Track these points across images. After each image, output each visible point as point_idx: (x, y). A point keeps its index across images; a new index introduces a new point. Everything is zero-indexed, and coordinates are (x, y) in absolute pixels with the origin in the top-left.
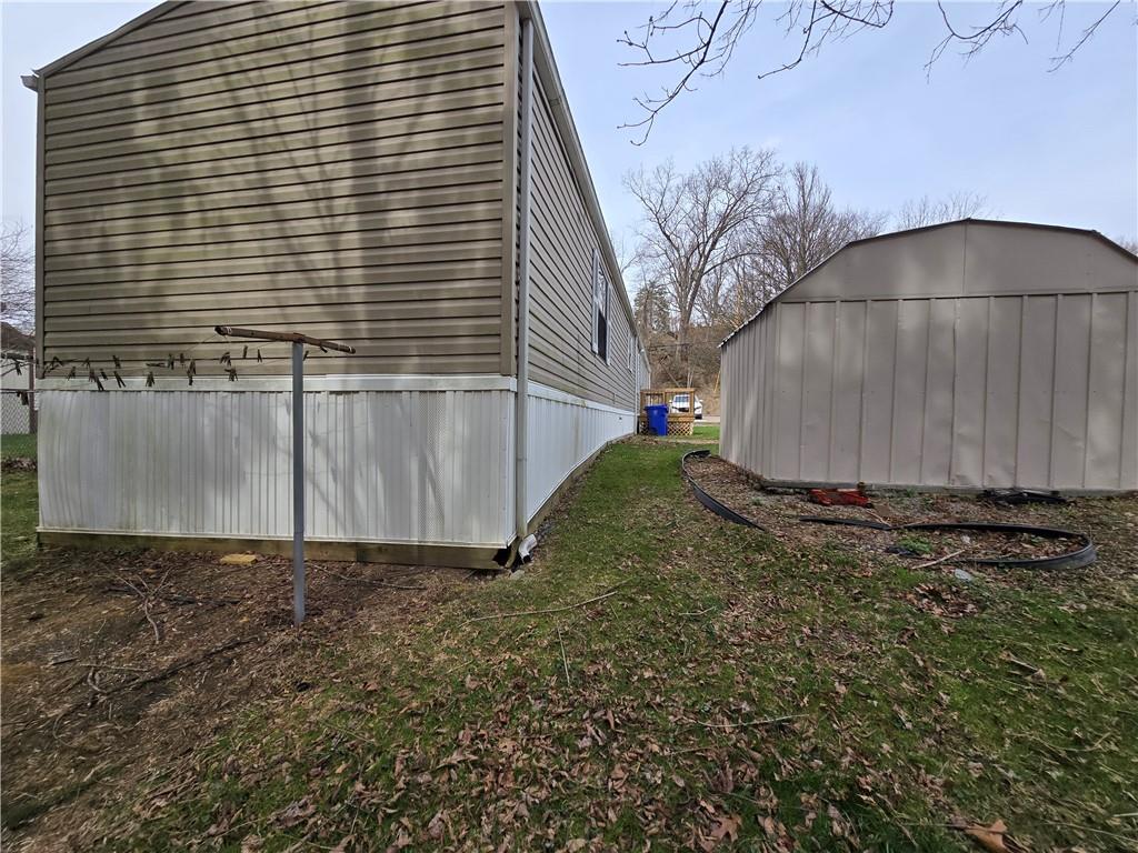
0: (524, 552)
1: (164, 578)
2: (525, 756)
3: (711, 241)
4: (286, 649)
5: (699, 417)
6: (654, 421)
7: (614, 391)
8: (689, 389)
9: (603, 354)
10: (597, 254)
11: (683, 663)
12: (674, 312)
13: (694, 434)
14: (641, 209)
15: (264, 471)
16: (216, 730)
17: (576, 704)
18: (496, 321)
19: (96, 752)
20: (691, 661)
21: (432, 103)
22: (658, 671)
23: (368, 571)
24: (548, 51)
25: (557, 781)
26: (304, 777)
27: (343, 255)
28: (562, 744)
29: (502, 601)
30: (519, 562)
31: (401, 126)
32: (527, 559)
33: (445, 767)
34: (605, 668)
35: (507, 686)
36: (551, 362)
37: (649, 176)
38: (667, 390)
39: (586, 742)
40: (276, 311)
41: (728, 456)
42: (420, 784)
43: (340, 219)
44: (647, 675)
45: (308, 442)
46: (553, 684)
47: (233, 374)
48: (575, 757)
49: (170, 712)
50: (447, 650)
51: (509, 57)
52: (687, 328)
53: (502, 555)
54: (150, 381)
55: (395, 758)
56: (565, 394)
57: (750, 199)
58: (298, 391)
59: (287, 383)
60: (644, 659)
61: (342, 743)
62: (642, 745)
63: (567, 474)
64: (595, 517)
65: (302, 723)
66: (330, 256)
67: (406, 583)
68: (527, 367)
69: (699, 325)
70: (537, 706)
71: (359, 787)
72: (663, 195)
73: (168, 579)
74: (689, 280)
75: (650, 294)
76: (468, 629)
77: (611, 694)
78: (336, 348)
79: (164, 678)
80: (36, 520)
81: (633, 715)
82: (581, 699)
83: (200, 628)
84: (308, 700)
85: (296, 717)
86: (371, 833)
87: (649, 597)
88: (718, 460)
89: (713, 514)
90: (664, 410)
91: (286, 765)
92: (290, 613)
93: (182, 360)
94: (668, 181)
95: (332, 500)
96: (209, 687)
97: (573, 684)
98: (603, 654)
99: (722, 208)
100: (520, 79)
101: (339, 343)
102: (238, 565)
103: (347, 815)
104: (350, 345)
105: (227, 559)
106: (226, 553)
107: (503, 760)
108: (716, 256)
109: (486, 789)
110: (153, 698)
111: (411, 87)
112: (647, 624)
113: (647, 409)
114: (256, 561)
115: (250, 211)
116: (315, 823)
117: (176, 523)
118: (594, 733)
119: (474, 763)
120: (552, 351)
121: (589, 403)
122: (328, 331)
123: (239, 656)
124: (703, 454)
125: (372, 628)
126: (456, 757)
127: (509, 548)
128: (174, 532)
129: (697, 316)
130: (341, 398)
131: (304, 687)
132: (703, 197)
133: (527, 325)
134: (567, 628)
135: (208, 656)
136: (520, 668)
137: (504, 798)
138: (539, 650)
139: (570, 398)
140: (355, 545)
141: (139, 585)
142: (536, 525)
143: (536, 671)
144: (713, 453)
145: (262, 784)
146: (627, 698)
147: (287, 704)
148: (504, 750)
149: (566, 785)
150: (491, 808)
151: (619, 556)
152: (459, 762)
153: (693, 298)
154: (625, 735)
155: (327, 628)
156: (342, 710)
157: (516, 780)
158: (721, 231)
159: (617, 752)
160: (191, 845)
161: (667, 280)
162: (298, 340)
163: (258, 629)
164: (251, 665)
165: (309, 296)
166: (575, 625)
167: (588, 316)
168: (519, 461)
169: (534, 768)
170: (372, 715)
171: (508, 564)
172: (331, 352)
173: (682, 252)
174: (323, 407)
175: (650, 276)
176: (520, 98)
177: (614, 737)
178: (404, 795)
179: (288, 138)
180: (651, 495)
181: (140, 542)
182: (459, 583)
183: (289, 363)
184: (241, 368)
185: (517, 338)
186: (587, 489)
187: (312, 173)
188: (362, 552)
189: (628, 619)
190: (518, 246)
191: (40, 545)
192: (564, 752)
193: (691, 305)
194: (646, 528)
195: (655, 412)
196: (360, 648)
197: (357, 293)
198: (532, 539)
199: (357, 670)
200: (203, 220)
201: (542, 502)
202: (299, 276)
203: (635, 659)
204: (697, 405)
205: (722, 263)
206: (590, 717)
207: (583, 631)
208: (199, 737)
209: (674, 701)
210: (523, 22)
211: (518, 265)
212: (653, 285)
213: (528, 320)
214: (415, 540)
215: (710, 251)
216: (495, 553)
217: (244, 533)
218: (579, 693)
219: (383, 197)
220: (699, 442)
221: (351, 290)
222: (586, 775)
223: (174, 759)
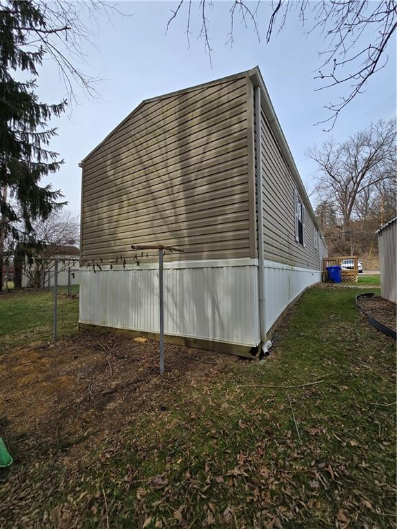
0: (266, 350)
1: (115, 345)
2: (276, 482)
3: (361, 174)
4: (157, 387)
5: (361, 272)
6: (332, 275)
7: (309, 261)
8: (352, 257)
9: (301, 242)
10: (296, 191)
11: (379, 441)
12: (339, 215)
13: (358, 281)
14: (316, 165)
15: (149, 303)
16: (130, 423)
17: (305, 454)
18: (247, 232)
19: (89, 422)
20: (385, 440)
21: (214, 137)
22: (361, 442)
23: (190, 351)
24: (267, 98)
25: (299, 508)
26: (164, 461)
27: (178, 209)
28: (299, 481)
29: (255, 376)
30: (262, 355)
31: (200, 150)
32: (267, 353)
33: (230, 476)
34: (322, 432)
35: (262, 431)
36: (274, 249)
37: (320, 148)
38: (338, 258)
39: (314, 484)
40: (153, 236)
41: (388, 297)
42: (218, 483)
43: (176, 195)
44: (353, 443)
45: (165, 291)
46: (289, 436)
47: (138, 263)
48: (309, 493)
49: (114, 410)
50: (228, 401)
51: (249, 107)
52: (349, 223)
53: (254, 351)
54: (112, 267)
55: (205, 461)
56: (283, 265)
57: (385, 148)
58: (161, 269)
59: (157, 265)
60: (350, 431)
61: (180, 445)
62: (358, 498)
63: (285, 306)
64: (304, 332)
65: (163, 429)
66: (173, 210)
67: (207, 360)
68: (263, 253)
69: (356, 221)
70: (281, 449)
71: (188, 475)
72: (329, 156)
73: (116, 346)
74: (347, 198)
75: (324, 206)
76: (238, 391)
77: (329, 452)
78: (175, 250)
79: (112, 392)
80: (78, 318)
81: (348, 473)
82: (308, 451)
83: (126, 371)
84: (165, 416)
85: (160, 425)
86: (194, 506)
87: (347, 388)
88: (380, 299)
89: (384, 335)
90: (338, 269)
91: (156, 451)
92: (158, 368)
93: (121, 258)
94: (331, 148)
95: (175, 317)
96: (127, 400)
97: (302, 439)
98: (320, 422)
99: (366, 156)
100: (255, 115)
101: (177, 248)
102: (139, 343)
103: (182, 491)
104: (181, 248)
105: (136, 339)
106: (136, 337)
107: (263, 481)
108: (365, 182)
109: (255, 500)
110: (109, 401)
111: (205, 132)
112: (348, 406)
113: (327, 269)
114: (146, 342)
115: (144, 197)
116: (168, 491)
117: (119, 323)
118: (321, 480)
119: (246, 478)
120: (275, 244)
121: (295, 268)
122: (172, 242)
123: (139, 387)
124: (369, 295)
125: (193, 382)
126: (236, 471)
127: (257, 347)
128: (119, 326)
129: (354, 216)
130: (178, 271)
131: (164, 409)
132: (354, 152)
133: (262, 232)
134: (294, 400)
135: (128, 385)
136: (269, 421)
137: (266, 509)
138: (279, 411)
139: (285, 266)
140: (185, 338)
141: (107, 348)
142: (270, 334)
143: (278, 425)
144: (377, 294)
145: (147, 458)
146: (341, 457)
147: (157, 416)
148: (263, 474)
149: (306, 513)
150: (258, 514)
151: (322, 357)
152: (238, 475)
153: (351, 207)
154: (342, 486)
155: (173, 379)
156: (180, 426)
157: (272, 498)
158: (367, 168)
159: (338, 498)
160: (118, 484)
161: (334, 199)
162: (161, 248)
163: (146, 375)
164: (143, 392)
165: (165, 228)
166: (299, 399)
167: (293, 223)
168: (261, 301)
169: (283, 494)
170: (193, 432)
171: (257, 355)
172: (174, 252)
173: (342, 183)
174: (171, 276)
175: (324, 198)
176: (255, 123)
177: (334, 486)
178: (210, 488)
179: (156, 166)
180: (339, 320)
181: (108, 329)
182: (232, 362)
183: (158, 257)
184: (141, 260)
185: (258, 239)
186: (297, 314)
187: (165, 178)
188: (187, 342)
189: (333, 400)
190: (256, 194)
191: (79, 328)
192: (301, 487)
193: (350, 210)
194: (338, 341)
195: (333, 270)
196: (187, 392)
197: (184, 225)
198: (269, 343)
199: (186, 404)
200: (128, 203)
201: (273, 321)
202: (161, 220)
203: (342, 430)
204: (359, 265)
205: (369, 185)
206: (316, 465)
207: (305, 404)
208: (123, 425)
209: (377, 469)
210: (255, 89)
211: (257, 203)
212: (325, 202)
213: (263, 229)
214: (210, 338)
215: (360, 180)
216: (250, 349)
217: (142, 329)
218: (306, 446)
219: (193, 182)
220: (364, 287)
221: (181, 224)
222: (318, 510)
223: (114, 434)
